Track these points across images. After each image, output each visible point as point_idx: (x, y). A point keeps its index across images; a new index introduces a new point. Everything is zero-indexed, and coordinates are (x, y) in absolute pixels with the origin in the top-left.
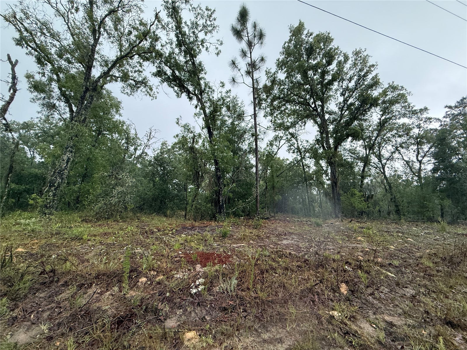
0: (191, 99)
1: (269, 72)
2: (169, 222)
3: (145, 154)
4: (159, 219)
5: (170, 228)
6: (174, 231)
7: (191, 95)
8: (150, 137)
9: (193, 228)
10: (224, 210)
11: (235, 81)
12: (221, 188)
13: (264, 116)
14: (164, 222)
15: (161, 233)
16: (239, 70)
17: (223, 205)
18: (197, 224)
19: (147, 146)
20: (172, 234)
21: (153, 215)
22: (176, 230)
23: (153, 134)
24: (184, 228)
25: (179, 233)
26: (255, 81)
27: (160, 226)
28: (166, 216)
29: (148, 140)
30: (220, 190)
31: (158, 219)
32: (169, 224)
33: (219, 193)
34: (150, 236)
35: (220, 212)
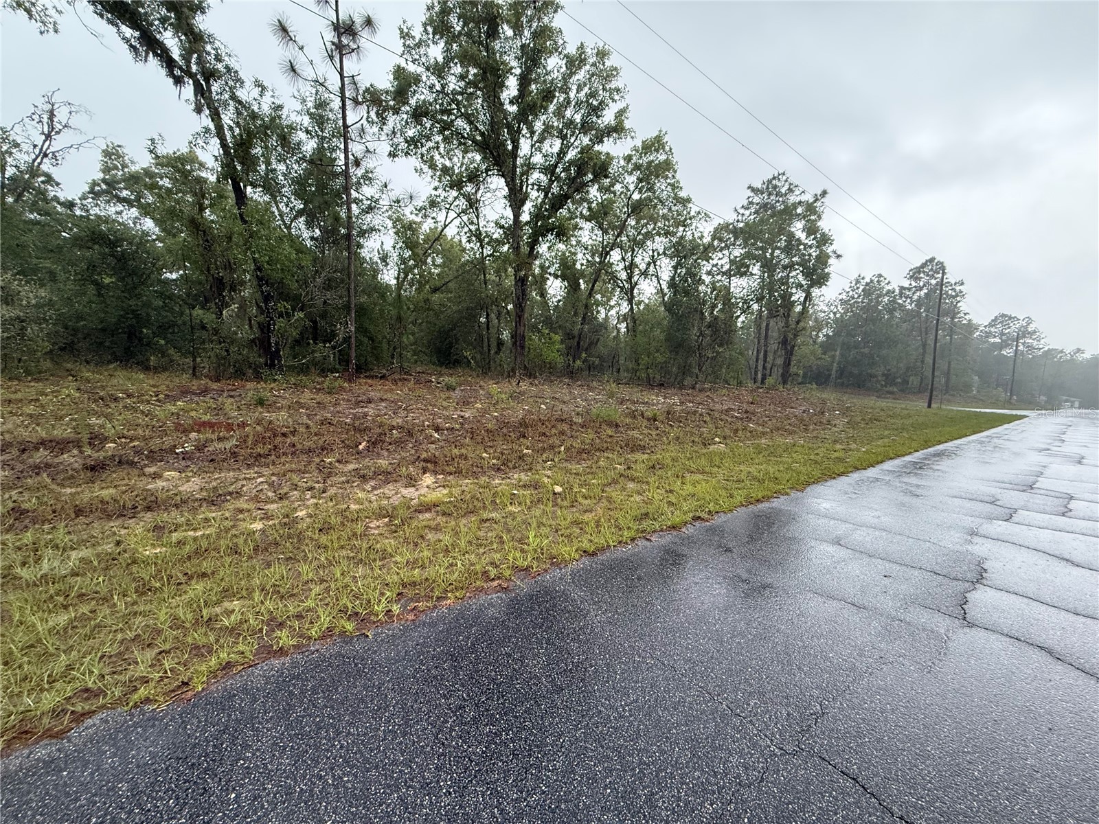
0: (178, 81)
2: (151, 382)
4: (129, 375)
5: (154, 392)
6: (162, 396)
7: (177, 72)
9: (205, 391)
10: (280, 361)
11: (299, 71)
12: (272, 319)
14: (142, 381)
15: (135, 400)
16: (301, 48)
17: (278, 351)
18: (215, 386)
19: (46, 155)
20: (158, 401)
21: (111, 366)
22: (166, 395)
23: (61, 116)
24: (186, 392)
25: (170, 398)
26: (347, 81)
27: (132, 389)
28: (146, 368)
29: (48, 137)
30: (269, 321)
31: (124, 376)
32: (153, 386)
33: (270, 329)
34: (112, 405)
35: (272, 366)
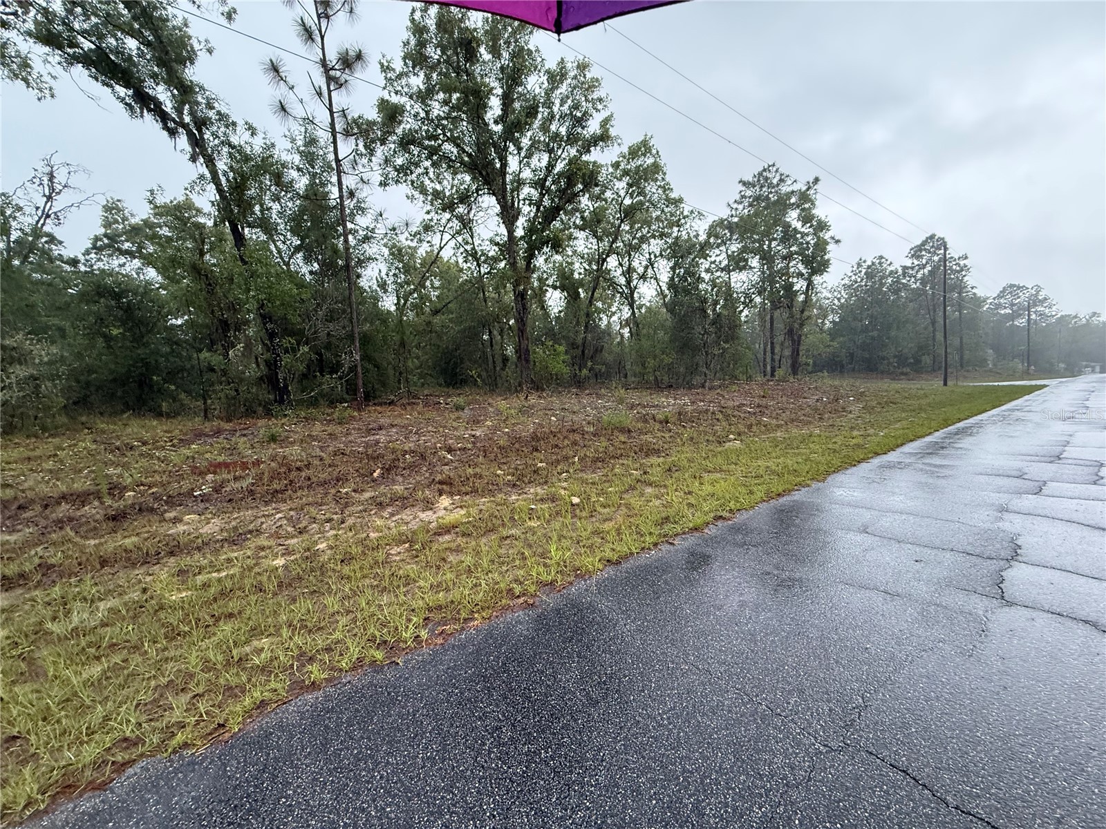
0: (172, 133)
1: (388, 68)
2: (165, 428)
3: (44, 239)
4: (143, 423)
5: (168, 437)
6: (175, 441)
7: (171, 125)
8: (52, 189)
9: (218, 432)
10: (289, 396)
11: (288, 110)
12: (278, 355)
13: (381, 184)
14: (155, 428)
15: (150, 447)
16: (292, 88)
17: (286, 386)
18: (228, 426)
19: (48, 216)
20: (173, 446)
21: (125, 416)
22: (180, 440)
23: (60, 177)
24: (199, 435)
25: (185, 442)
26: (336, 117)
27: (147, 436)
28: (159, 414)
29: (49, 198)
30: (276, 358)
31: (138, 424)
32: (167, 432)
33: (276, 365)
34: (129, 454)
35: (281, 402)
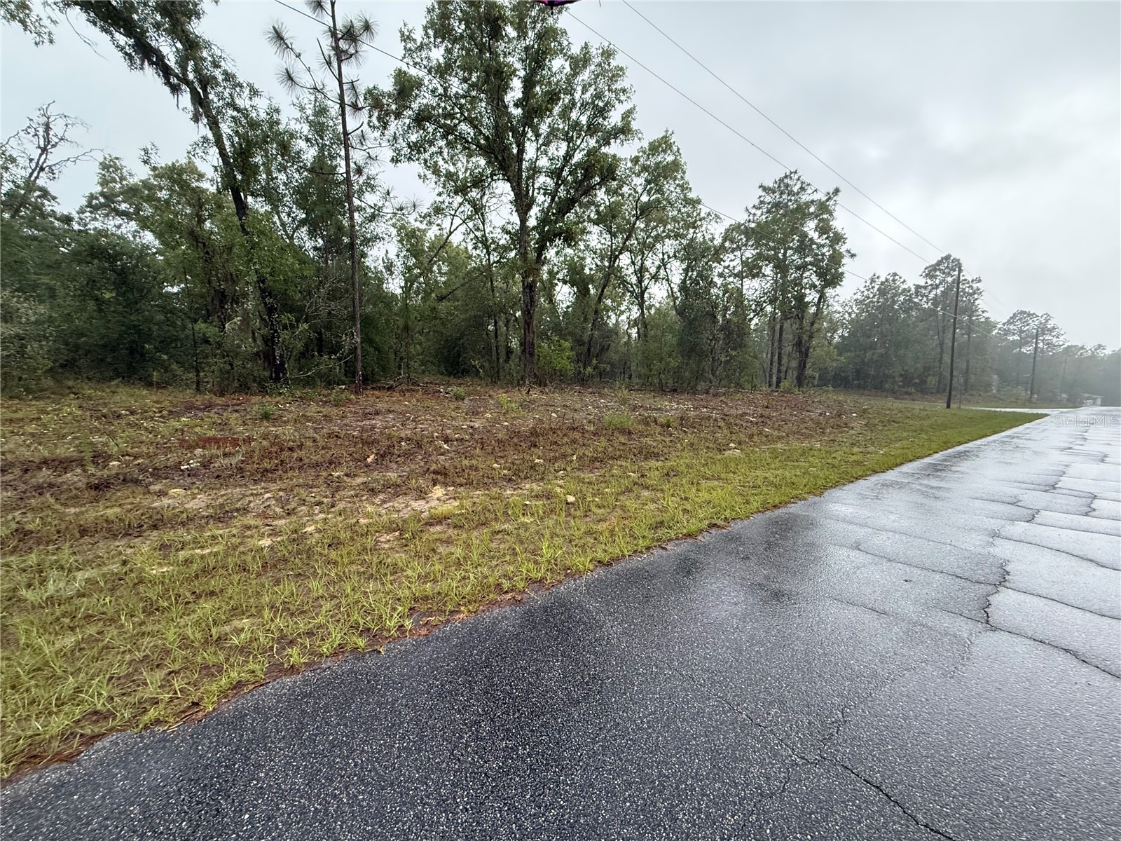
0: (175, 89)
1: (408, 37)
2: (155, 398)
3: (37, 193)
4: (131, 391)
5: (158, 408)
6: (165, 412)
7: (174, 80)
8: (47, 141)
9: (209, 406)
10: (285, 374)
11: (295, 78)
12: (276, 331)
13: (392, 160)
14: (145, 397)
15: (138, 416)
16: (298, 56)
17: (282, 364)
18: (220, 401)
19: (42, 169)
20: (162, 417)
21: (113, 383)
22: (170, 411)
23: (57, 129)
24: (190, 408)
25: (174, 414)
26: (345, 87)
27: (135, 405)
28: (149, 384)
29: (44, 150)
30: (273, 334)
31: (127, 393)
32: (157, 402)
33: (274, 341)
34: (115, 422)
35: (277, 379)
